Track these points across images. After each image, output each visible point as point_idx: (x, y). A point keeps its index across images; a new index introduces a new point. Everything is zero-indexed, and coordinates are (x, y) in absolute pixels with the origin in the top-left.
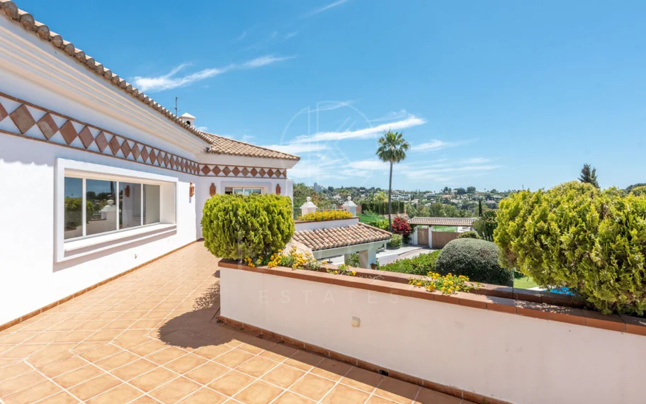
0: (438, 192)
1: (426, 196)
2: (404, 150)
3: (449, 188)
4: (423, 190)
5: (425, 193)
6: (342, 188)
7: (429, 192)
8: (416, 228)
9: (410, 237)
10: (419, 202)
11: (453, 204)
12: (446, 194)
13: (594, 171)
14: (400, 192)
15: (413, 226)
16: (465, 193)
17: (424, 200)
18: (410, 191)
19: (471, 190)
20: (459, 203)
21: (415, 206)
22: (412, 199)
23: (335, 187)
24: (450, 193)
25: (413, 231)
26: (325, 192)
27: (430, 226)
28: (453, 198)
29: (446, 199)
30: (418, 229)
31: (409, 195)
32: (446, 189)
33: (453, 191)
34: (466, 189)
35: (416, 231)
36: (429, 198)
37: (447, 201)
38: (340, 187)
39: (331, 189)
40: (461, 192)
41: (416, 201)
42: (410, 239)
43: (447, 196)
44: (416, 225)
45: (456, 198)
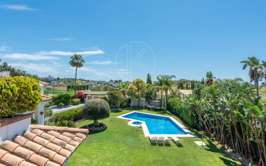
0: (108, 82)
1: (103, 83)
2: (82, 63)
3: (112, 80)
4: (102, 81)
5: (103, 82)
6: (65, 78)
7: (104, 81)
8: (87, 96)
9: (84, 100)
10: (100, 85)
11: (113, 86)
12: (111, 82)
13: (151, 75)
14: (93, 81)
15: (86, 95)
16: (118, 82)
17: (103, 85)
18: (97, 81)
19: (120, 81)
20: (116, 86)
21: (99, 87)
22: (98, 84)
23: (61, 78)
24: (112, 82)
25: (86, 97)
26: (55, 80)
27: (93, 95)
28: (114, 84)
29: (111, 84)
30: (88, 96)
31: (97, 83)
32: (111, 80)
33: (114, 81)
34: (118, 81)
35: (87, 97)
36: (104, 84)
37: (111, 85)
38: (64, 78)
39: (58, 79)
40: (116, 82)
41: (99, 85)
42: (85, 100)
43: (112, 83)
44: (87, 95)
45: (115, 84)
